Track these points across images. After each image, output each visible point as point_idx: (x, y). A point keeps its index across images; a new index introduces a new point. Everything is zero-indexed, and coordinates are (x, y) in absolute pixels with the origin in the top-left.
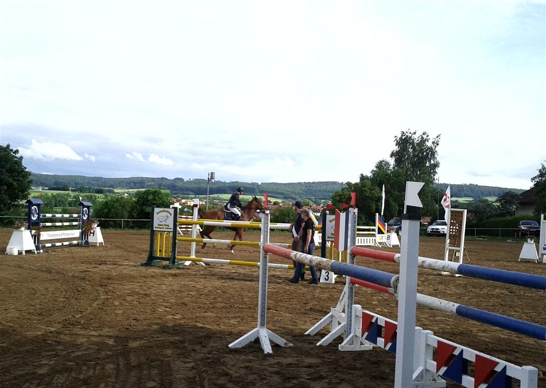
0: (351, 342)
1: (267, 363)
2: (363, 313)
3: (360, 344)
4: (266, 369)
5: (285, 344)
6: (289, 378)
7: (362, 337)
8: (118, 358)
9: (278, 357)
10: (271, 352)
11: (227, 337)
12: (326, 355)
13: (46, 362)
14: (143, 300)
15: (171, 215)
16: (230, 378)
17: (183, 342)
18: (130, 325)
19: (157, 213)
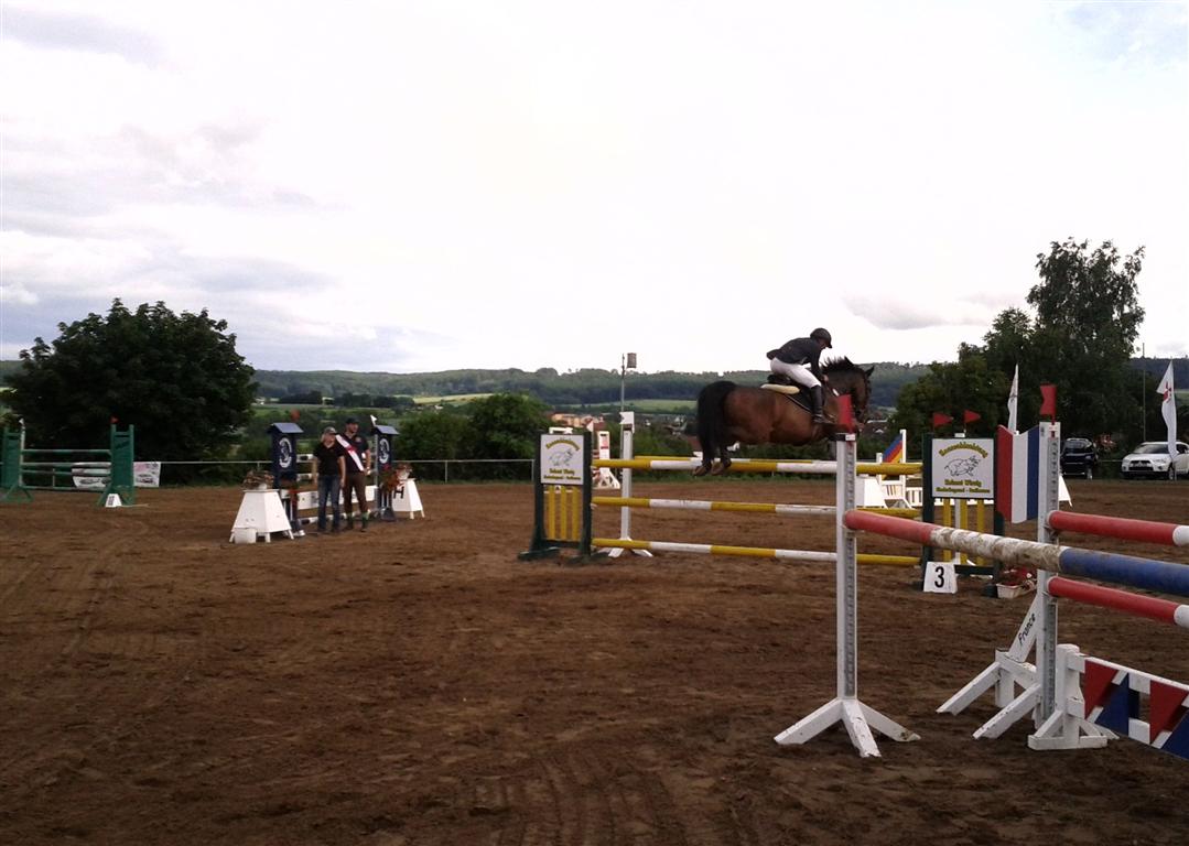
0: (1059, 730)
1: (877, 780)
2: (1087, 663)
3: (1078, 733)
4: (880, 794)
5: (903, 734)
6: (940, 814)
7: (1086, 718)
8: (544, 768)
9: (896, 764)
10: (876, 753)
11: (763, 718)
12: (1002, 760)
13: (396, 777)
14: (551, 636)
15: (577, 449)
16: (807, 814)
17: (670, 729)
18: (544, 692)
19: (548, 446)
